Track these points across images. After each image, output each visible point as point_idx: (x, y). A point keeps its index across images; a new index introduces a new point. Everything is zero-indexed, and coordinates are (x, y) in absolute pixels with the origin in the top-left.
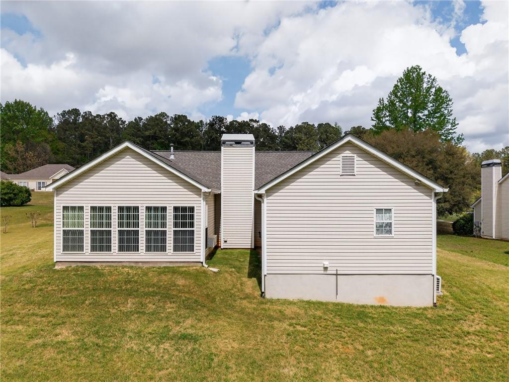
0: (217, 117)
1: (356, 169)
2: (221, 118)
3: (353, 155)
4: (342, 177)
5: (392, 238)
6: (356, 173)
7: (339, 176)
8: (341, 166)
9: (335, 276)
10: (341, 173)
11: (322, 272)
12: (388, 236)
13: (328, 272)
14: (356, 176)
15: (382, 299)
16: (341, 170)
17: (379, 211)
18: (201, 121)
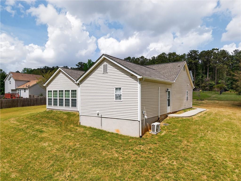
0: (192, 51)
1: (108, 70)
2: (195, 51)
3: (107, 64)
4: (103, 74)
5: (122, 102)
6: (108, 72)
7: (102, 74)
8: (102, 69)
9: (101, 118)
10: (102, 72)
11: (97, 116)
12: (120, 100)
13: (99, 116)
14: (109, 73)
15: (118, 131)
16: (102, 71)
17: (116, 89)
18: (184, 54)
